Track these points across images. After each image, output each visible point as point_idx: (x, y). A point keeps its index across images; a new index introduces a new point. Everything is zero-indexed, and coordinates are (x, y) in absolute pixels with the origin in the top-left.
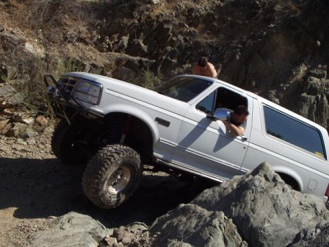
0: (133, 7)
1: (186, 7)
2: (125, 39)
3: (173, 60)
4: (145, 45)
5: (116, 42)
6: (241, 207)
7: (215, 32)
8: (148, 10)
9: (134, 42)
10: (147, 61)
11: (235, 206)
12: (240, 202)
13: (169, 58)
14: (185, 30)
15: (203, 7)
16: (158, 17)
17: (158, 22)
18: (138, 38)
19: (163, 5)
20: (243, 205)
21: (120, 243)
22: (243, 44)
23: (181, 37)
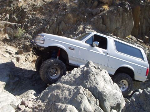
0: (11, 2)
1: (32, 4)
2: (8, 16)
3: (28, 25)
4: (16, 18)
5: (4, 17)
6: (90, 83)
7: (44, 14)
8: (17, 4)
9: (12, 17)
10: (18, 25)
11: (87, 82)
12: (89, 80)
13: (27, 23)
14: (32, 13)
15: (38, 4)
16: (21, 6)
17: (21, 8)
18: (13, 15)
19: (23, 2)
20: (91, 82)
21: (27, 108)
22: (57, 18)
23: (30, 16)
